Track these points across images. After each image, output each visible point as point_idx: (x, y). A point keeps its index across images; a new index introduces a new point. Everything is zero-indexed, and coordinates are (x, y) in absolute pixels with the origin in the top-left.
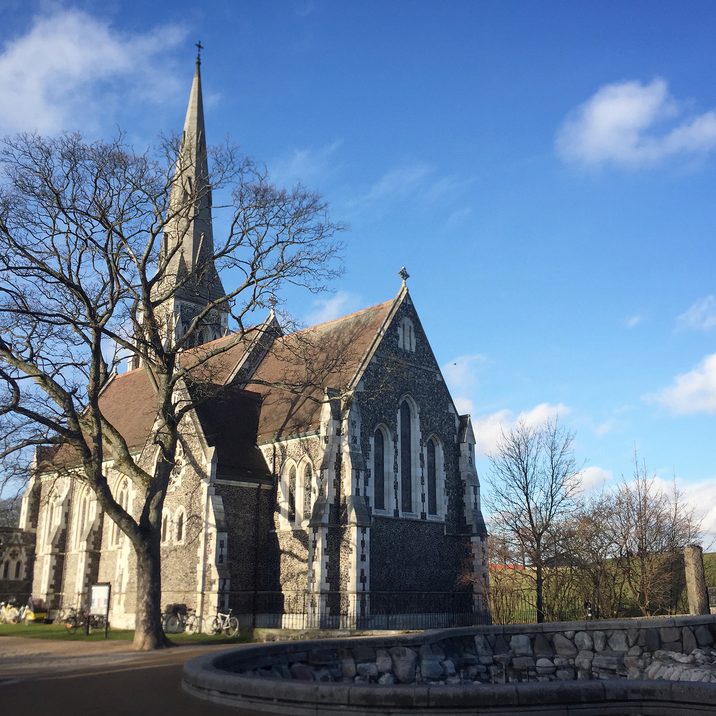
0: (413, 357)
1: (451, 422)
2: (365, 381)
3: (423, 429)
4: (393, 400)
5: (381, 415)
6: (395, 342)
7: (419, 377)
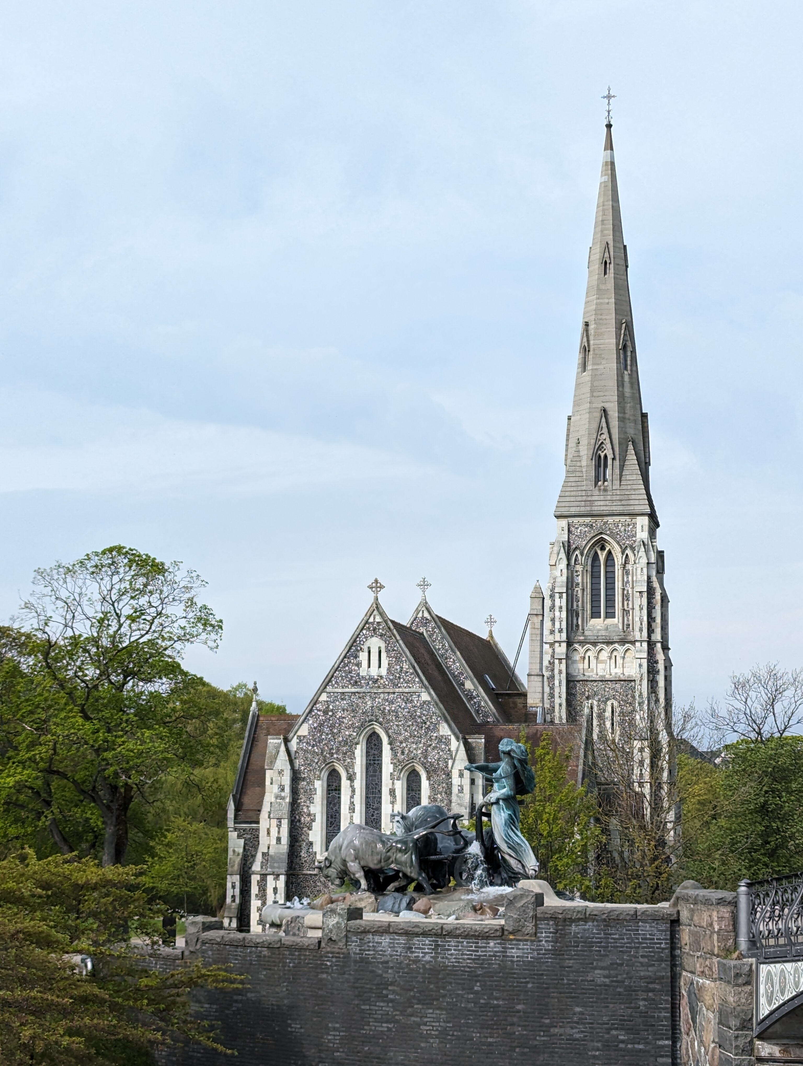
0: (382, 681)
1: (443, 746)
2: (310, 722)
3: (395, 761)
4: (350, 736)
5: (332, 755)
6: (355, 670)
7: (392, 702)
